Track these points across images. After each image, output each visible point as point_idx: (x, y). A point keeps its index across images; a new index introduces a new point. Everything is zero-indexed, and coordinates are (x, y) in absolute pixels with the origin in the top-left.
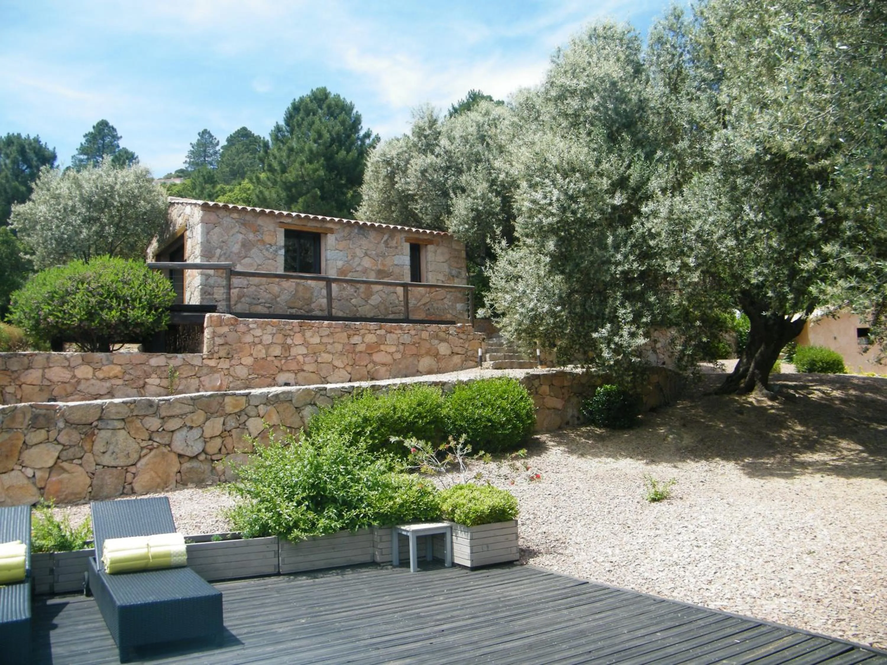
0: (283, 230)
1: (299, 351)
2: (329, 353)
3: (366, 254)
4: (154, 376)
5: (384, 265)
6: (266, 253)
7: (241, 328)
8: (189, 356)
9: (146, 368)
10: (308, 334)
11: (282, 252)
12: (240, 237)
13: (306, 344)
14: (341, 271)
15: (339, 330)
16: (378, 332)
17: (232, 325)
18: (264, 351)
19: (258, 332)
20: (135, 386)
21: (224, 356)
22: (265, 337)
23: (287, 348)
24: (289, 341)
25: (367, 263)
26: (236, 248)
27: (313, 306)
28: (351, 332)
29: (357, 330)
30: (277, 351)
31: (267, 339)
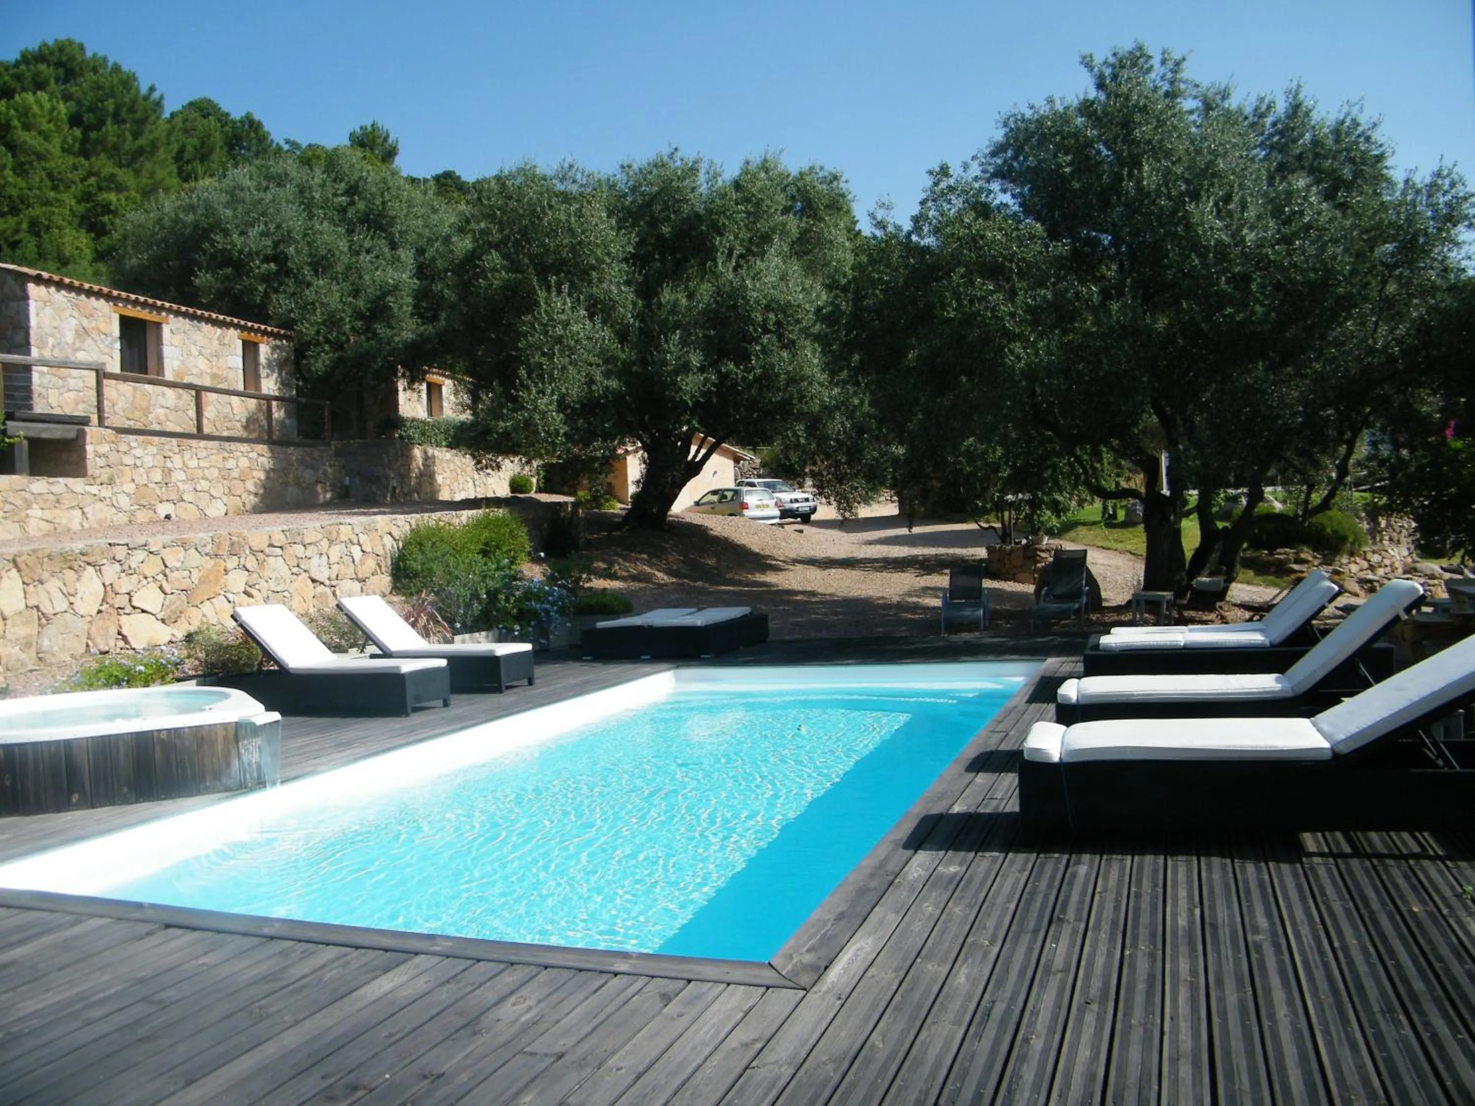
0: (117, 316)
1: (179, 476)
2: (207, 479)
3: (200, 354)
4: (35, 506)
5: (218, 368)
6: (101, 346)
7: (123, 447)
8: (70, 481)
9: (28, 496)
10: (187, 455)
11: (118, 345)
12: (74, 322)
13: (185, 467)
14: (178, 374)
15: (214, 451)
16: (251, 455)
17: (113, 442)
18: (145, 476)
19: (138, 452)
20: (16, 519)
21: (106, 481)
22: (146, 459)
23: (167, 472)
24: (169, 465)
25: (202, 364)
26: (70, 337)
27: (151, 416)
28: (226, 455)
29: (231, 452)
30: (157, 476)
31: (149, 461)
